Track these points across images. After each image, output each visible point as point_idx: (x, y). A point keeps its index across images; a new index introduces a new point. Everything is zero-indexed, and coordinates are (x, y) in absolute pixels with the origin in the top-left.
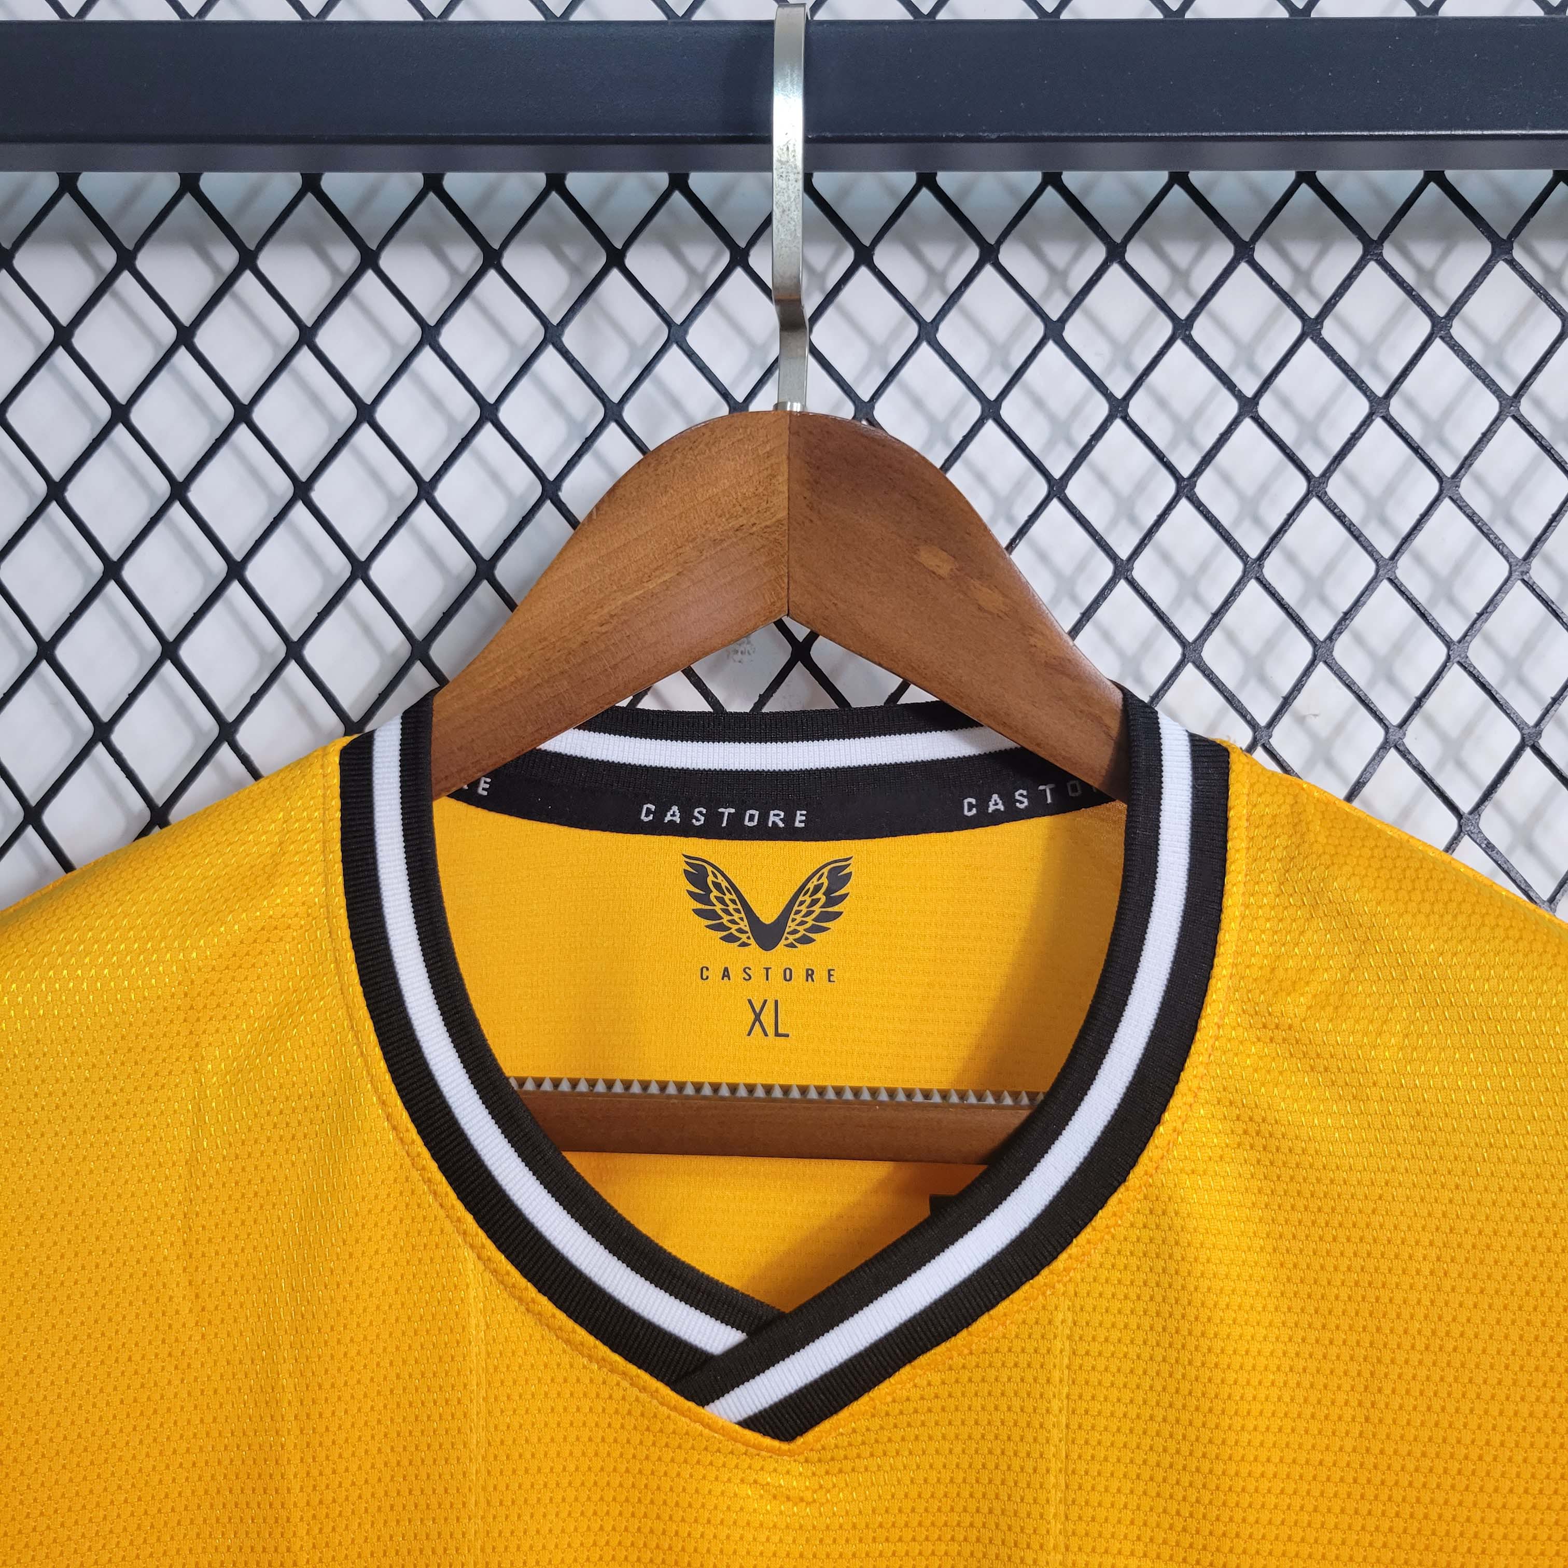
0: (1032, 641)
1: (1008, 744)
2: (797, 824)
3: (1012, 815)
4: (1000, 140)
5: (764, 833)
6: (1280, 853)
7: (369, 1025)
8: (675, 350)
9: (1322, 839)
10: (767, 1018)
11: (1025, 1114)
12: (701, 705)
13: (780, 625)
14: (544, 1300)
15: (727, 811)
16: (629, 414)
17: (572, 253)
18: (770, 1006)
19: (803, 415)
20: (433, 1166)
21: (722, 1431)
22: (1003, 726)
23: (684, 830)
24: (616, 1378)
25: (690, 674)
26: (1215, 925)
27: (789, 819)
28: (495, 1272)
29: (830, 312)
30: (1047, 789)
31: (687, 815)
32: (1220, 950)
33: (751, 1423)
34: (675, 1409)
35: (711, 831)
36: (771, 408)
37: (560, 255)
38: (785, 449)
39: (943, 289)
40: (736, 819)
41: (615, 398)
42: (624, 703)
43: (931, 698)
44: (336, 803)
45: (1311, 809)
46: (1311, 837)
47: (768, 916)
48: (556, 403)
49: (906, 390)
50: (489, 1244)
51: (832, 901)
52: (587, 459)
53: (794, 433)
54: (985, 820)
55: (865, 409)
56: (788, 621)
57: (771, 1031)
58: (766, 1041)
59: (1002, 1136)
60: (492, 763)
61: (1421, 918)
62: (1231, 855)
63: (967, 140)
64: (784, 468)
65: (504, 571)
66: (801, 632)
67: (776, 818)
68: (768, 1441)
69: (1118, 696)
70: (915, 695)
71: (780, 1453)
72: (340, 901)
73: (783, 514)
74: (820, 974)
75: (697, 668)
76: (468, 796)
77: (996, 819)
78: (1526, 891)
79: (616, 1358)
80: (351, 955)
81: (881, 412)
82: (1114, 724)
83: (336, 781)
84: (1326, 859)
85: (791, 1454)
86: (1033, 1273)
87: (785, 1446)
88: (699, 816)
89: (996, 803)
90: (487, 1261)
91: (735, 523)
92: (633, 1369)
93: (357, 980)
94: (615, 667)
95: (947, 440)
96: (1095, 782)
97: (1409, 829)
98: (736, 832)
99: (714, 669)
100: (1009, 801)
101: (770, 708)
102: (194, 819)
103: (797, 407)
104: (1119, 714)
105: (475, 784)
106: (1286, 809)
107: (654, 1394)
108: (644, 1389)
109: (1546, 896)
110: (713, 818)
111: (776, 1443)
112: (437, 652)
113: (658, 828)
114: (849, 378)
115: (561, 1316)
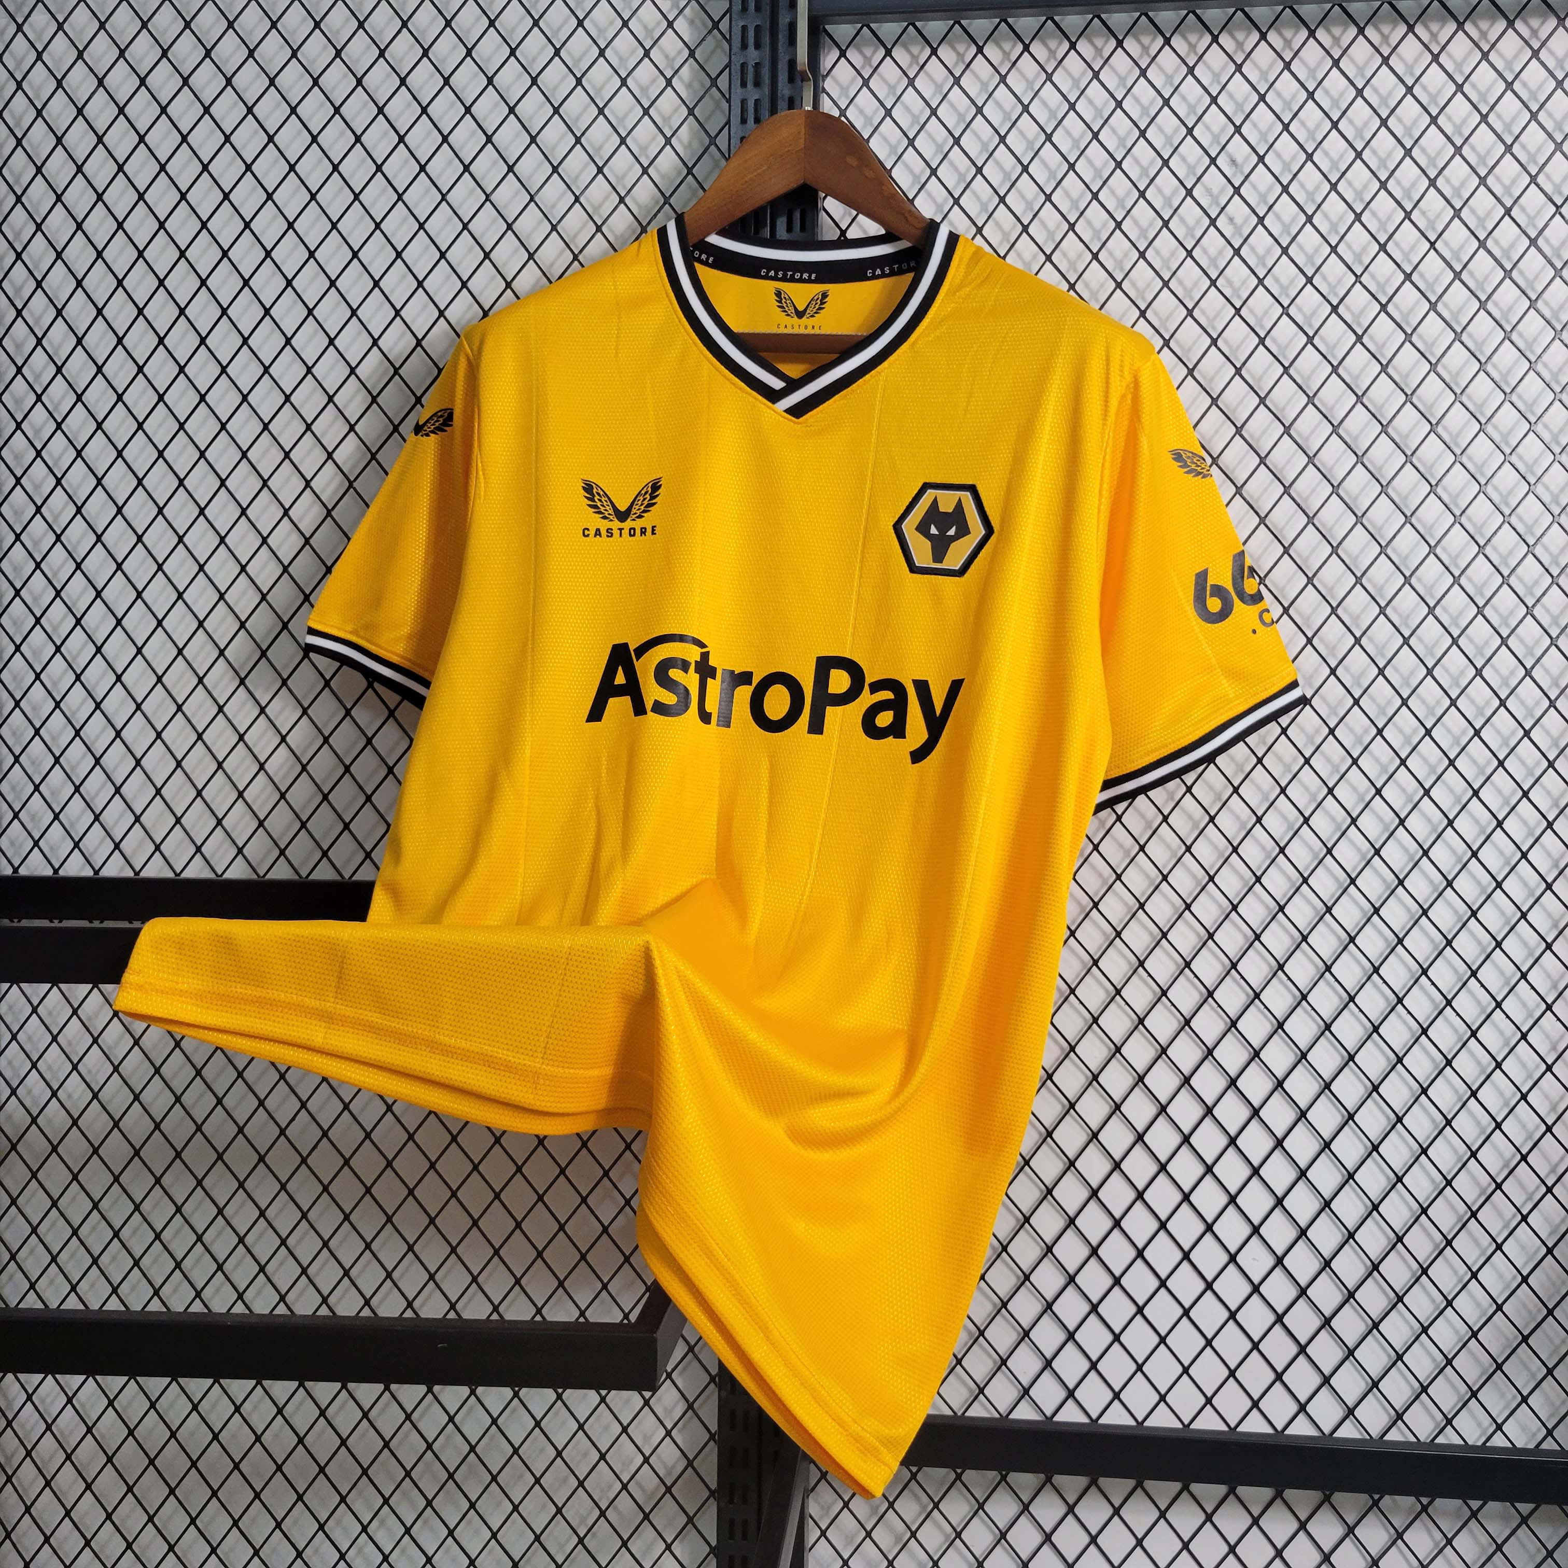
2: (812, 279)
5: (801, 281)
15: (789, 273)
21: (779, 413)
23: (775, 278)
27: (810, 276)
31: (776, 274)
35: (784, 279)
40: (792, 276)
47: (801, 308)
51: (822, 303)
67: (805, 276)
68: (791, 417)
71: (795, 422)
74: (817, 328)
76: (706, 264)
77: (878, 277)
85: (798, 423)
87: (797, 420)
88: (780, 274)
98: (792, 280)
105: (707, 260)
110: (785, 275)
111: (794, 419)
113: (767, 277)
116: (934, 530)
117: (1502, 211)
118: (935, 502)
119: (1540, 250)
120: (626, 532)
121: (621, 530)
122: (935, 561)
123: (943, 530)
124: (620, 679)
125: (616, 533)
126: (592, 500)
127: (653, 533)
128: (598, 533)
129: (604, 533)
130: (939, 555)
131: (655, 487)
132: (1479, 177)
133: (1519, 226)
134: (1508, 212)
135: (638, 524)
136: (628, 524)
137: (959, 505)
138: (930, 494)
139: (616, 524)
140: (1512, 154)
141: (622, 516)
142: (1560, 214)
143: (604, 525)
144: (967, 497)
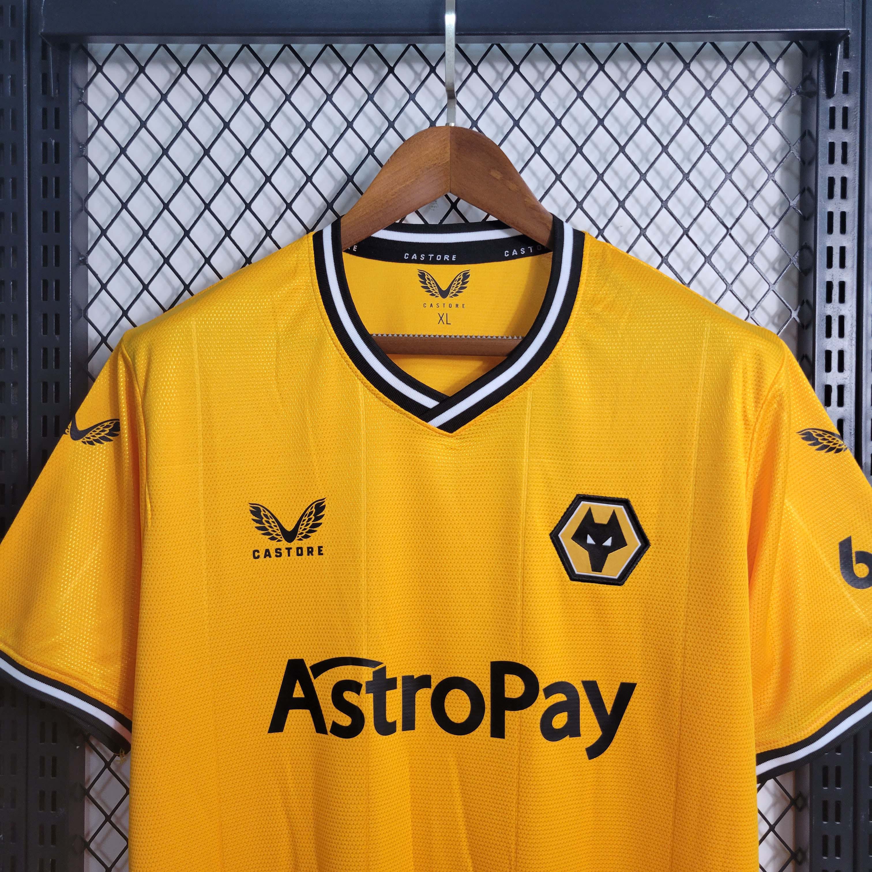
0: (526, 200)
1: (519, 234)
2: (453, 259)
3: (520, 256)
4: (517, 34)
5: (443, 262)
6: (598, 264)
7: (327, 317)
8: (411, 103)
9: (610, 260)
10: (444, 319)
11: (520, 341)
12: (421, 222)
13: (447, 196)
14: (381, 394)
15: (431, 256)
16: (396, 125)
17: (375, 66)
18: (445, 315)
19: (455, 128)
20: (348, 357)
21: (433, 430)
22: (518, 228)
23: (418, 261)
24: (402, 415)
25: (418, 213)
26: (577, 285)
27: (451, 258)
28: (366, 387)
29: (464, 88)
30: (531, 248)
31: (419, 257)
32: (578, 292)
33: (440, 427)
34: (419, 423)
35: (426, 262)
36: (444, 125)
37: (371, 68)
38: (449, 138)
39: (502, 79)
40: (434, 258)
41: (392, 119)
42: (398, 222)
43: (496, 219)
44: (313, 252)
45: (608, 251)
46: (607, 259)
47: (444, 288)
48: (371, 121)
49: (489, 116)
50: (365, 378)
51: (464, 282)
52: (382, 141)
53: (452, 133)
54: (511, 257)
55: (475, 123)
56: (450, 195)
57: (445, 323)
58: (443, 325)
59: (513, 348)
60: (358, 240)
61: (636, 281)
62: (583, 265)
63: (507, 34)
64: (449, 145)
65: (357, 179)
66: (454, 198)
67: (446, 257)
68: (445, 433)
69: (551, 217)
70: (491, 218)
71: (449, 436)
72: (316, 281)
73: (449, 160)
74: (460, 306)
75: (420, 211)
76: (350, 251)
77: (515, 257)
78: (681, 280)
79: (402, 409)
80: (320, 297)
81: (480, 124)
82: (550, 226)
83: (312, 245)
84: (610, 265)
85: (452, 437)
86: (521, 384)
87: (451, 434)
88: (423, 257)
89: (515, 253)
90: (364, 384)
91: (433, 163)
92: (407, 412)
93: (322, 303)
94: (397, 209)
95: (502, 133)
96: (544, 244)
97: (650, 264)
98: (434, 262)
99: (426, 211)
100: (519, 251)
101: (444, 223)
102: (259, 262)
103: (453, 125)
104: (551, 223)
105: (352, 248)
106: (601, 251)
107: (413, 419)
108: (410, 418)
109: (687, 282)
110: (427, 258)
111: (448, 433)
112: (335, 206)
113: (410, 261)
114: (469, 112)
115: (386, 398)
116: (590, 540)
117: (681, 231)
118: (589, 514)
119: (713, 267)
120: (293, 552)
121: (289, 549)
122: (594, 569)
123: (598, 540)
124: (298, 692)
125: (285, 552)
126: (260, 522)
127: (320, 554)
128: (267, 554)
129: (273, 553)
130: (597, 565)
131: (319, 507)
132: (662, 201)
133: (696, 245)
134: (686, 232)
135: (305, 544)
136: (295, 544)
137: (614, 517)
138: (584, 506)
139: (284, 544)
140: (689, 182)
141: (290, 536)
142: (730, 235)
143: (273, 546)
144: (620, 510)
